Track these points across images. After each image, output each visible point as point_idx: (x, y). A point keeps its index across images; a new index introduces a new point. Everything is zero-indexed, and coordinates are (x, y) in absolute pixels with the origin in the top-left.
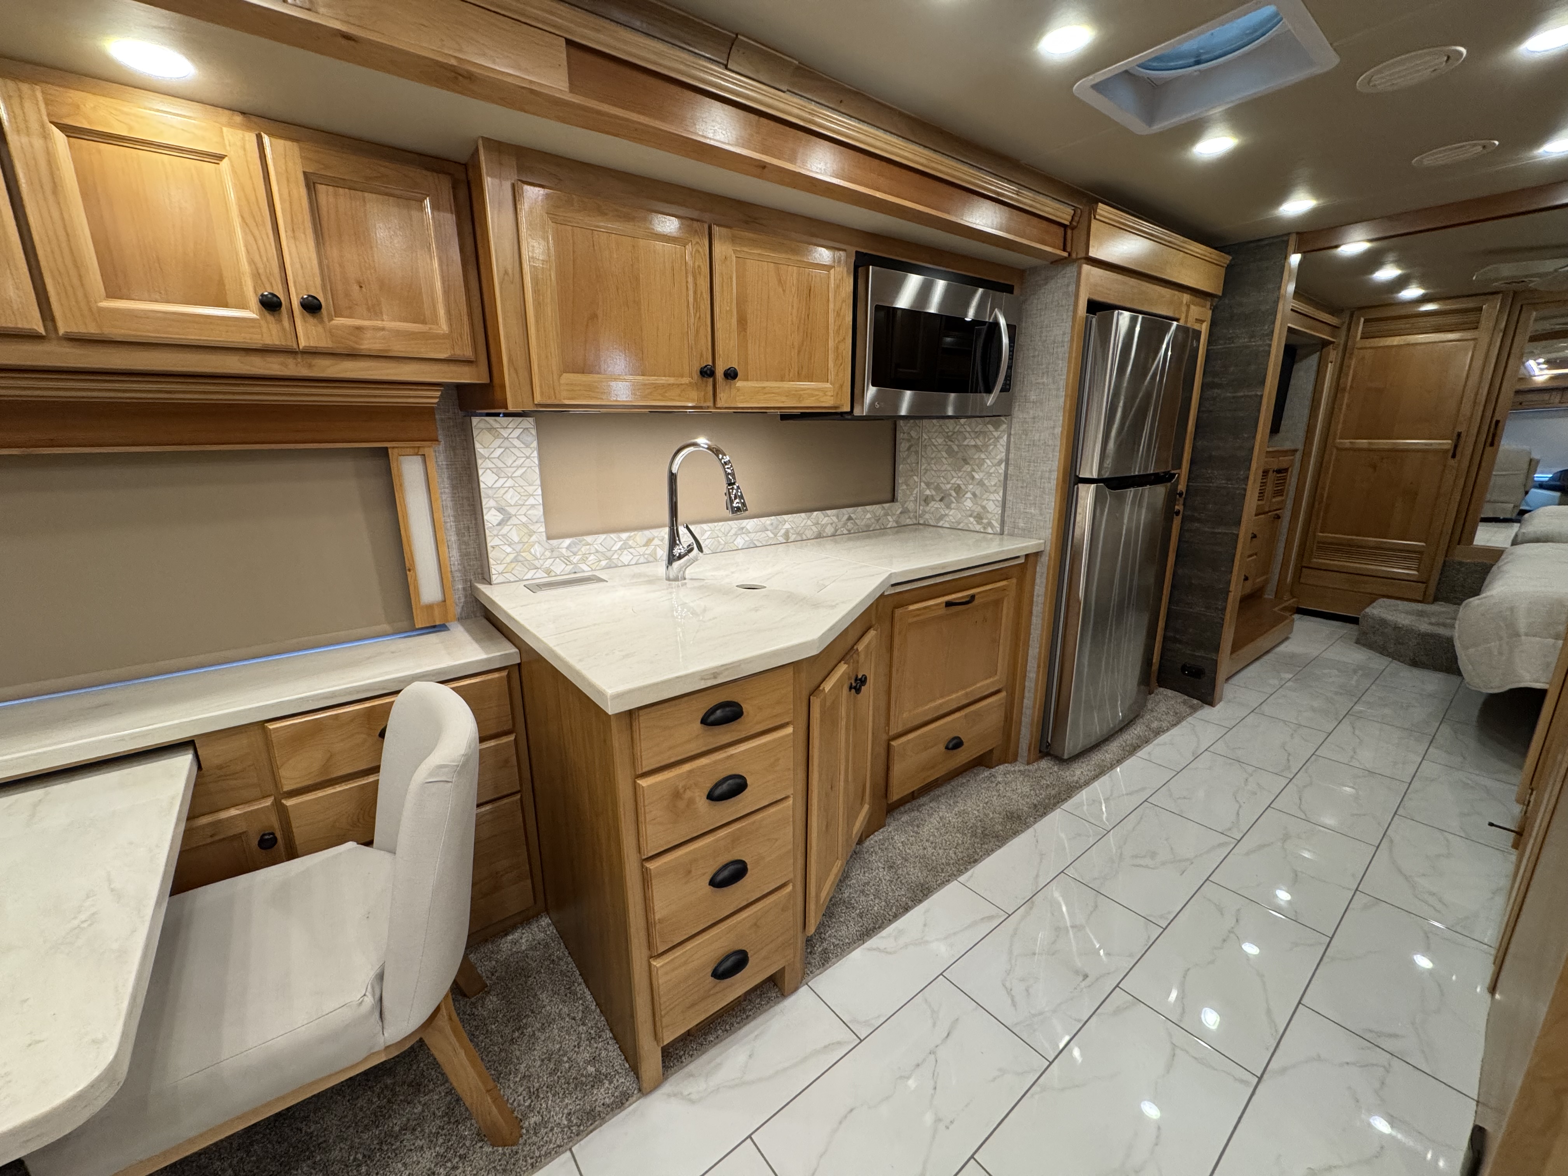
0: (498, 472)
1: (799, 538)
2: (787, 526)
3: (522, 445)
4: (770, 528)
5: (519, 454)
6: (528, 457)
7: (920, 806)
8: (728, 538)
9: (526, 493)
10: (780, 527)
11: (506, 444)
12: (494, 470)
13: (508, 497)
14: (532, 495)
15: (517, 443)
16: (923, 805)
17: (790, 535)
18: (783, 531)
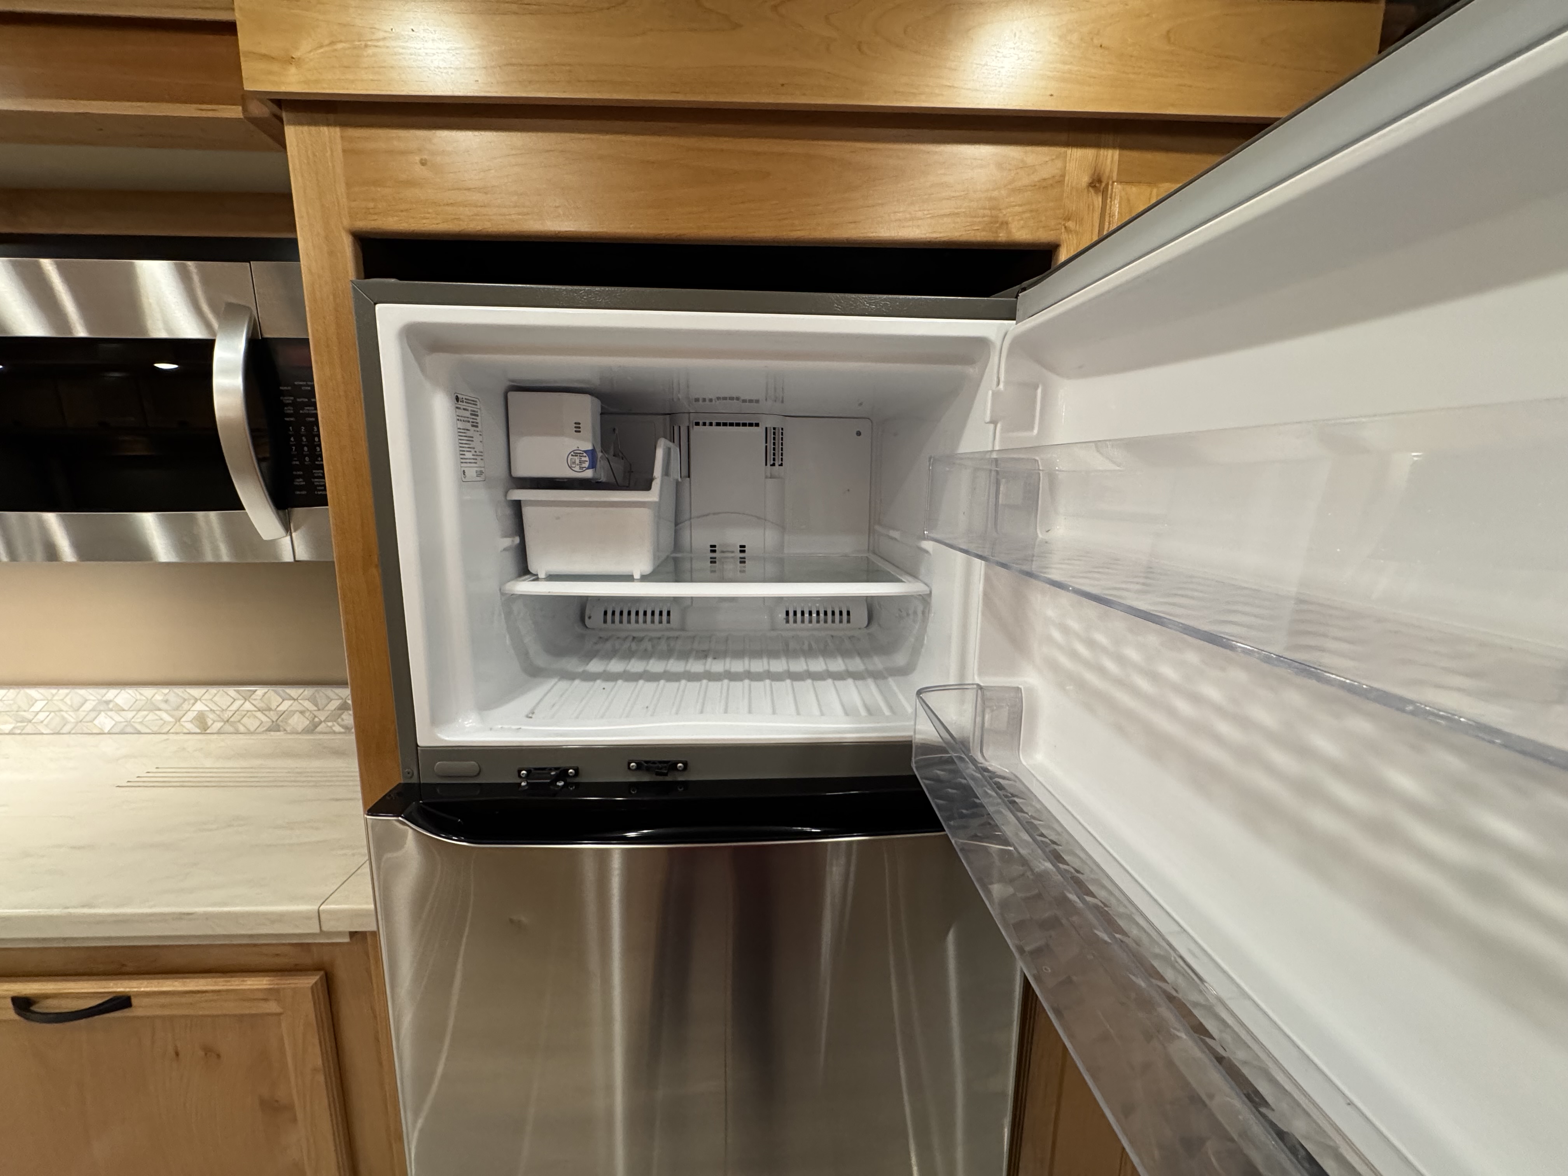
1: (231, 729)
2: (199, 706)
4: (163, 706)
8: (81, 714)
10: (186, 706)
17: (210, 722)
18: (191, 715)
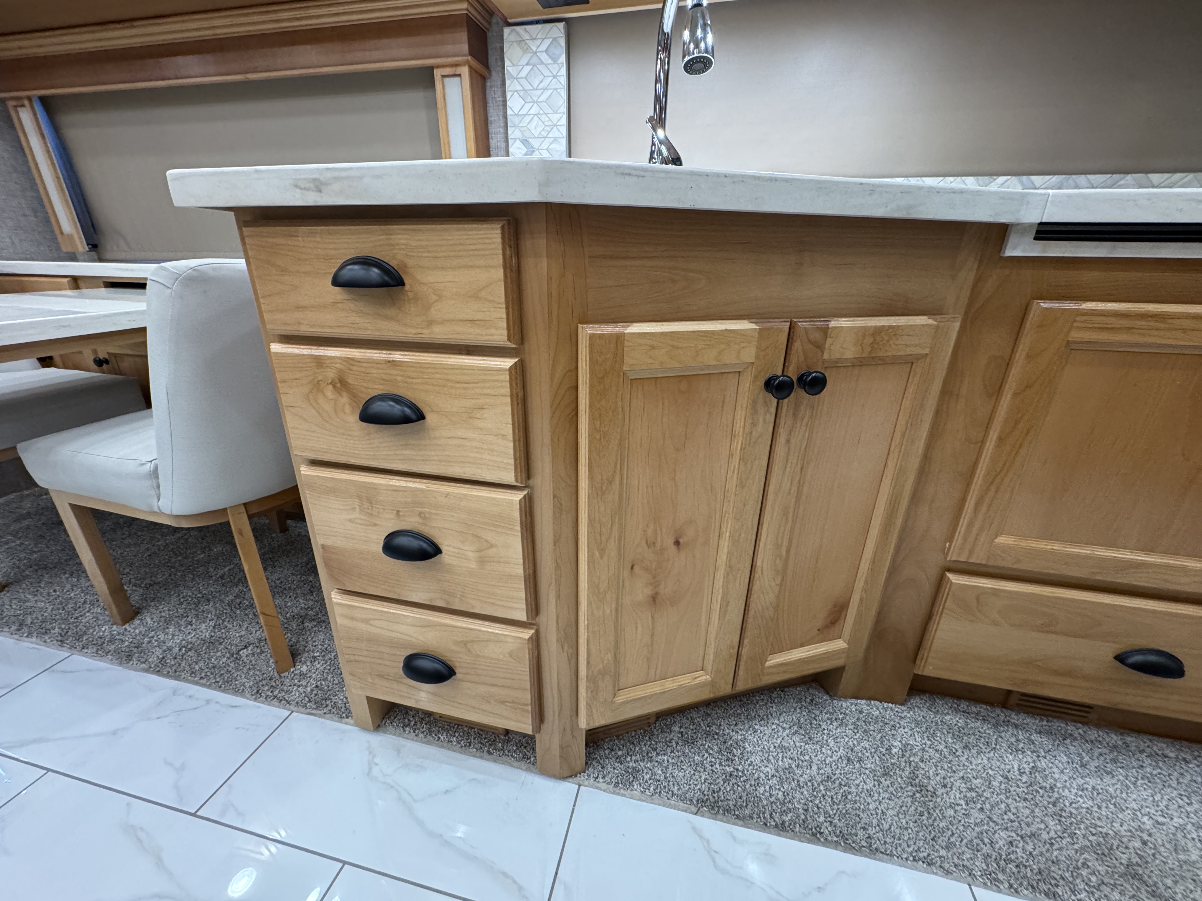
0: (525, 95)
3: (550, 61)
5: (547, 73)
6: (554, 77)
7: (1007, 723)
9: (550, 123)
11: (535, 60)
12: (522, 94)
13: (532, 126)
14: (556, 125)
15: (544, 57)
16: (1016, 726)
